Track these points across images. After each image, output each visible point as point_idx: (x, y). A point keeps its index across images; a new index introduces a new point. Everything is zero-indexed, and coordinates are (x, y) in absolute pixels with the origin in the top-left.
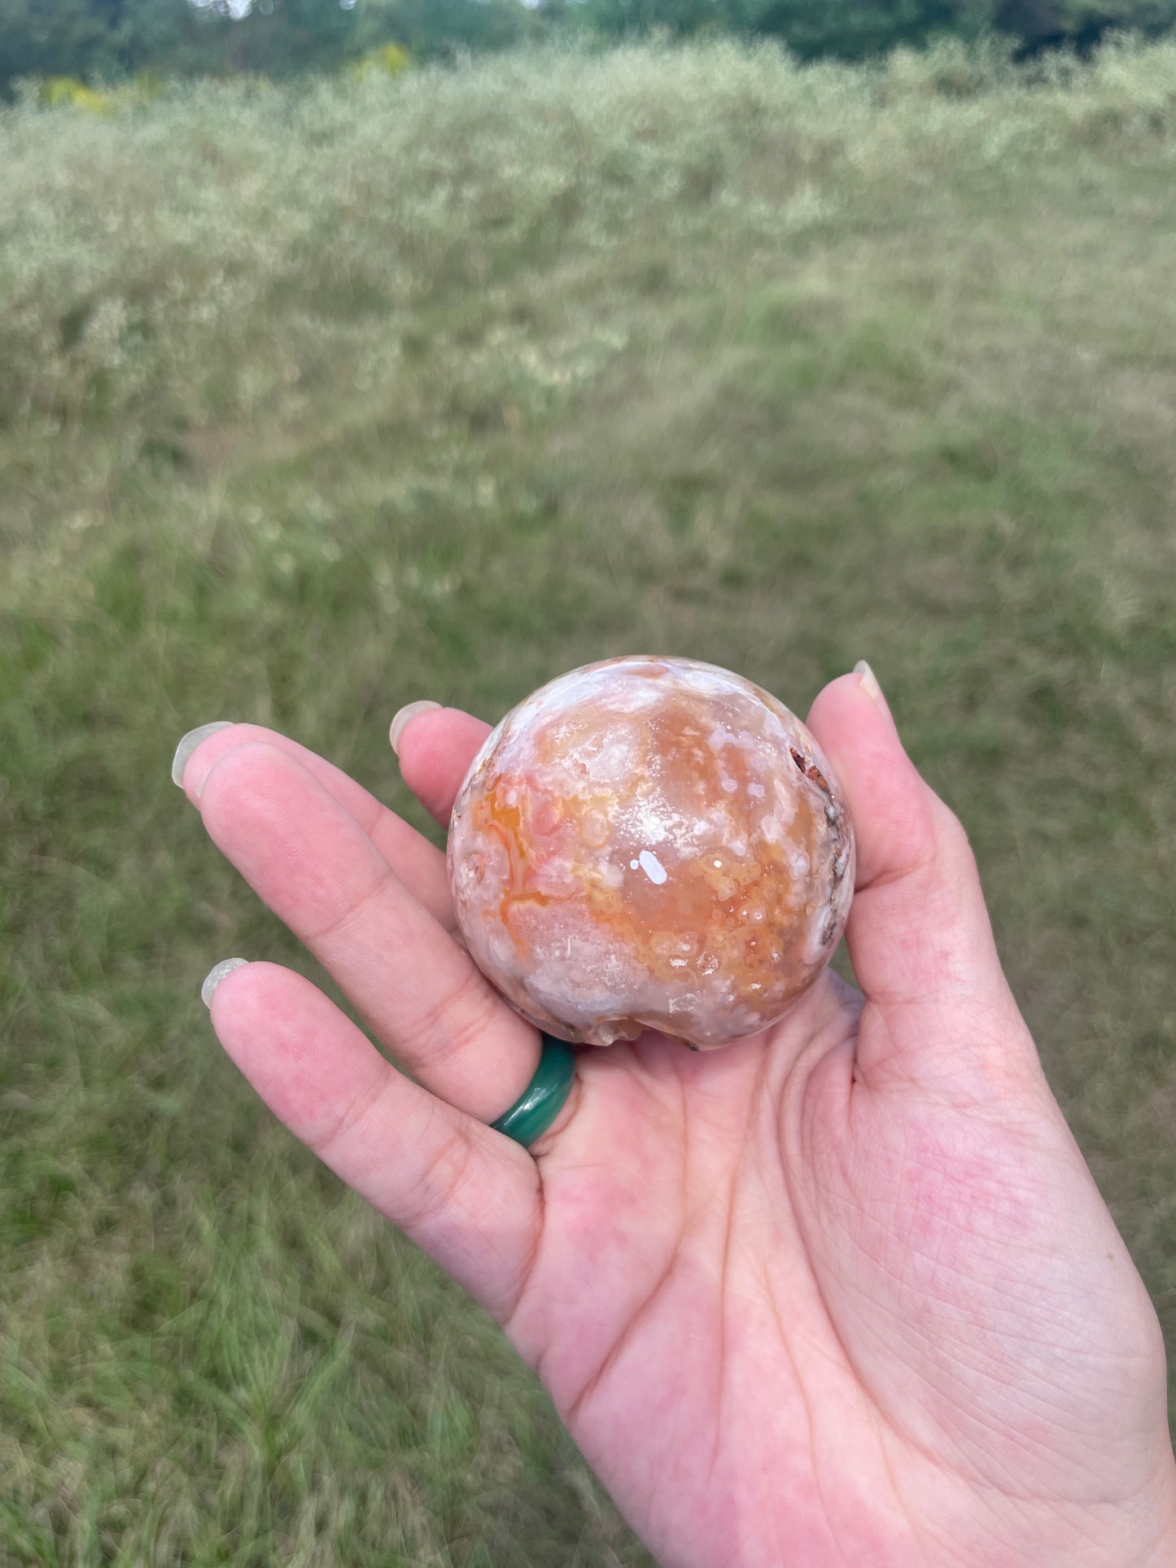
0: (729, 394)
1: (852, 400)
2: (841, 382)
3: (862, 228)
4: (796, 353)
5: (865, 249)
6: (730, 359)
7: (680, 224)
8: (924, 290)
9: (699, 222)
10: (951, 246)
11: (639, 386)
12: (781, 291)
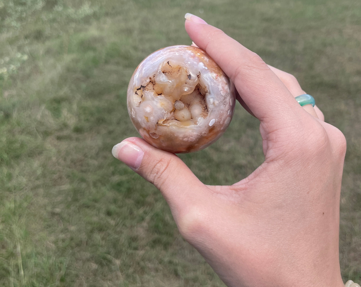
0: (68, 69)
1: (111, 67)
2: (107, 62)
3: (107, 14)
4: (90, 54)
5: (109, 20)
6: (68, 58)
7: (45, 16)
8: (129, 32)
9: (51, 16)
10: (135, 18)
11: (36, 70)
12: (82, 36)
